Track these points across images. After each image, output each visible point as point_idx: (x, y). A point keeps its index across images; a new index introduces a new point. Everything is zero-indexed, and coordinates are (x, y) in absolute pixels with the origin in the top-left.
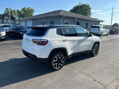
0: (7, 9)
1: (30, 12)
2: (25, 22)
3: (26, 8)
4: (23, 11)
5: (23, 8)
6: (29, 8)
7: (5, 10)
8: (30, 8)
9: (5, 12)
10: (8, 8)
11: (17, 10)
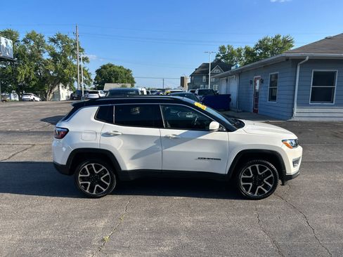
0: (222, 49)
1: (281, 48)
2: (227, 80)
3: (269, 40)
4: (260, 48)
5: (260, 42)
6: (279, 36)
7: (218, 51)
8: (281, 38)
9: (218, 56)
10: (226, 46)
11: (245, 48)
